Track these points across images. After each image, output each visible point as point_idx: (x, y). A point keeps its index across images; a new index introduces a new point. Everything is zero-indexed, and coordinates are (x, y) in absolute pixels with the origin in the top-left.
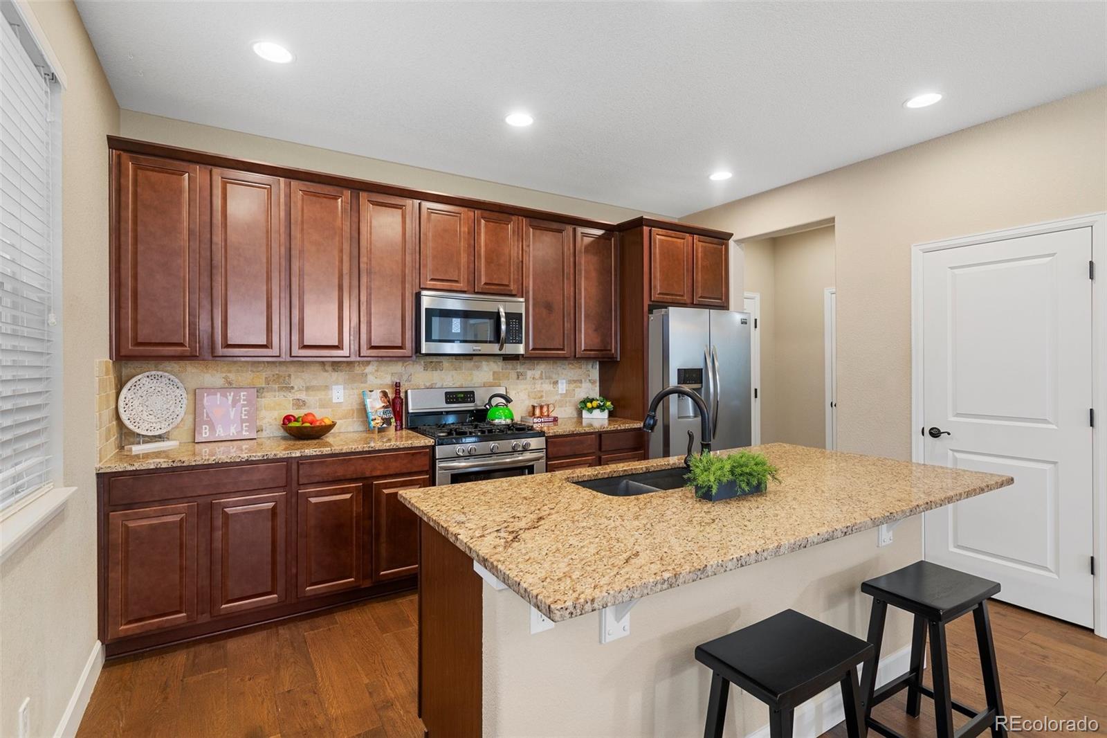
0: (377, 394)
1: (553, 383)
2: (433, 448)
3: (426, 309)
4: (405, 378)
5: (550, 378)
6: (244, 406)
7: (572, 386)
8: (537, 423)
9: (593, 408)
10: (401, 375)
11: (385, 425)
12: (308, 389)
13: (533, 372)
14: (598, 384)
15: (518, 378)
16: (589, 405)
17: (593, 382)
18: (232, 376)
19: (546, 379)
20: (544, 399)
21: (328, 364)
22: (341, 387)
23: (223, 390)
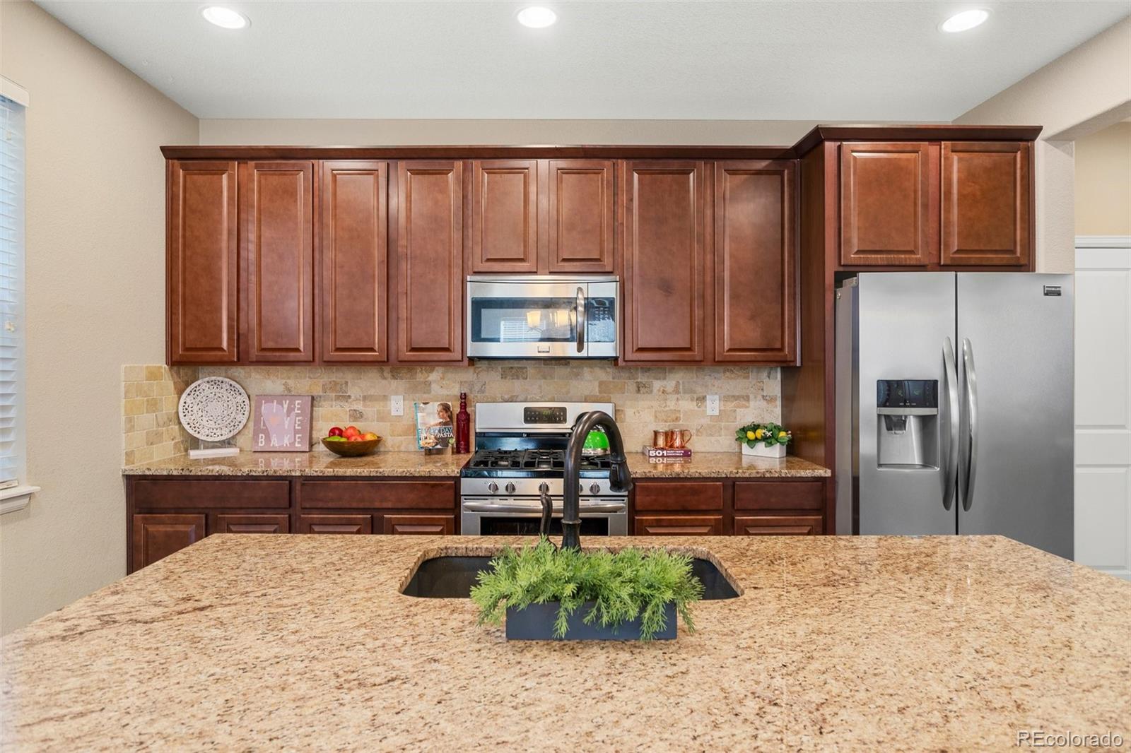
0: (435, 407)
1: (697, 399)
2: (457, 480)
3: (474, 301)
4: (477, 388)
5: (692, 391)
6: (298, 415)
7: (731, 405)
8: (656, 456)
9: (756, 440)
10: (472, 385)
11: (439, 447)
12: (365, 398)
13: (664, 383)
14: (779, 403)
15: (638, 391)
16: (751, 435)
17: (770, 400)
18: (291, 382)
19: (684, 393)
20: (681, 422)
21: (387, 369)
22: (401, 397)
23: (280, 398)
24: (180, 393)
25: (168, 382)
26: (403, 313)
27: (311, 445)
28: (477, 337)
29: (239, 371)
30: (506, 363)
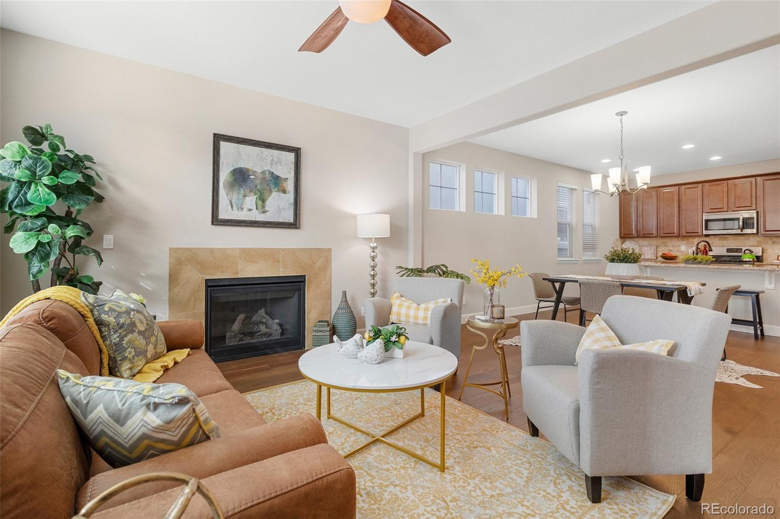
3: (705, 220)
6: (653, 250)
12: (673, 246)
18: (650, 242)
21: (680, 239)
22: (684, 246)
23: (648, 246)
24: (622, 245)
25: (620, 242)
26: (684, 224)
27: (657, 258)
28: (706, 229)
29: (636, 240)
30: (721, 236)
